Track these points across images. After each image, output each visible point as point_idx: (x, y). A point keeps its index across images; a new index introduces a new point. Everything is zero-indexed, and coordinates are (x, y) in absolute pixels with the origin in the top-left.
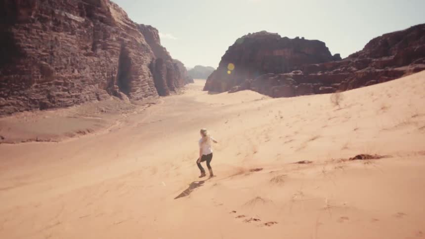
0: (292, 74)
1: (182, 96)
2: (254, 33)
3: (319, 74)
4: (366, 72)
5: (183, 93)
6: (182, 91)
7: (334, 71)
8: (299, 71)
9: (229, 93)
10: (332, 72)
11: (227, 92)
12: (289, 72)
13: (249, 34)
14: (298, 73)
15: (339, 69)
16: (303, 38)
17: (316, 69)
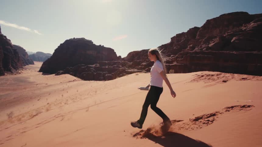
0: (94, 66)
1: (18, 76)
2: (77, 38)
3: (107, 67)
4: (123, 69)
5: (20, 73)
6: (19, 72)
7: (114, 66)
8: (97, 64)
9: (55, 75)
10: (112, 67)
11: (54, 75)
12: (93, 65)
13: (74, 38)
14: (97, 65)
15: (115, 66)
16: (103, 46)
17: (105, 64)
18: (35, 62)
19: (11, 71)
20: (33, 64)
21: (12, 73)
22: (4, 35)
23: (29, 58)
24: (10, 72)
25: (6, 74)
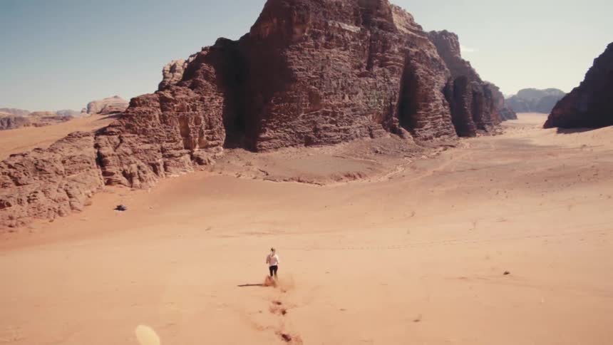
1: (498, 138)
5: (500, 134)
6: (498, 131)
18: (519, 115)
19: (484, 129)
20: (515, 117)
21: (487, 132)
22: (466, 60)
23: (506, 106)
24: (483, 131)
25: (477, 134)
